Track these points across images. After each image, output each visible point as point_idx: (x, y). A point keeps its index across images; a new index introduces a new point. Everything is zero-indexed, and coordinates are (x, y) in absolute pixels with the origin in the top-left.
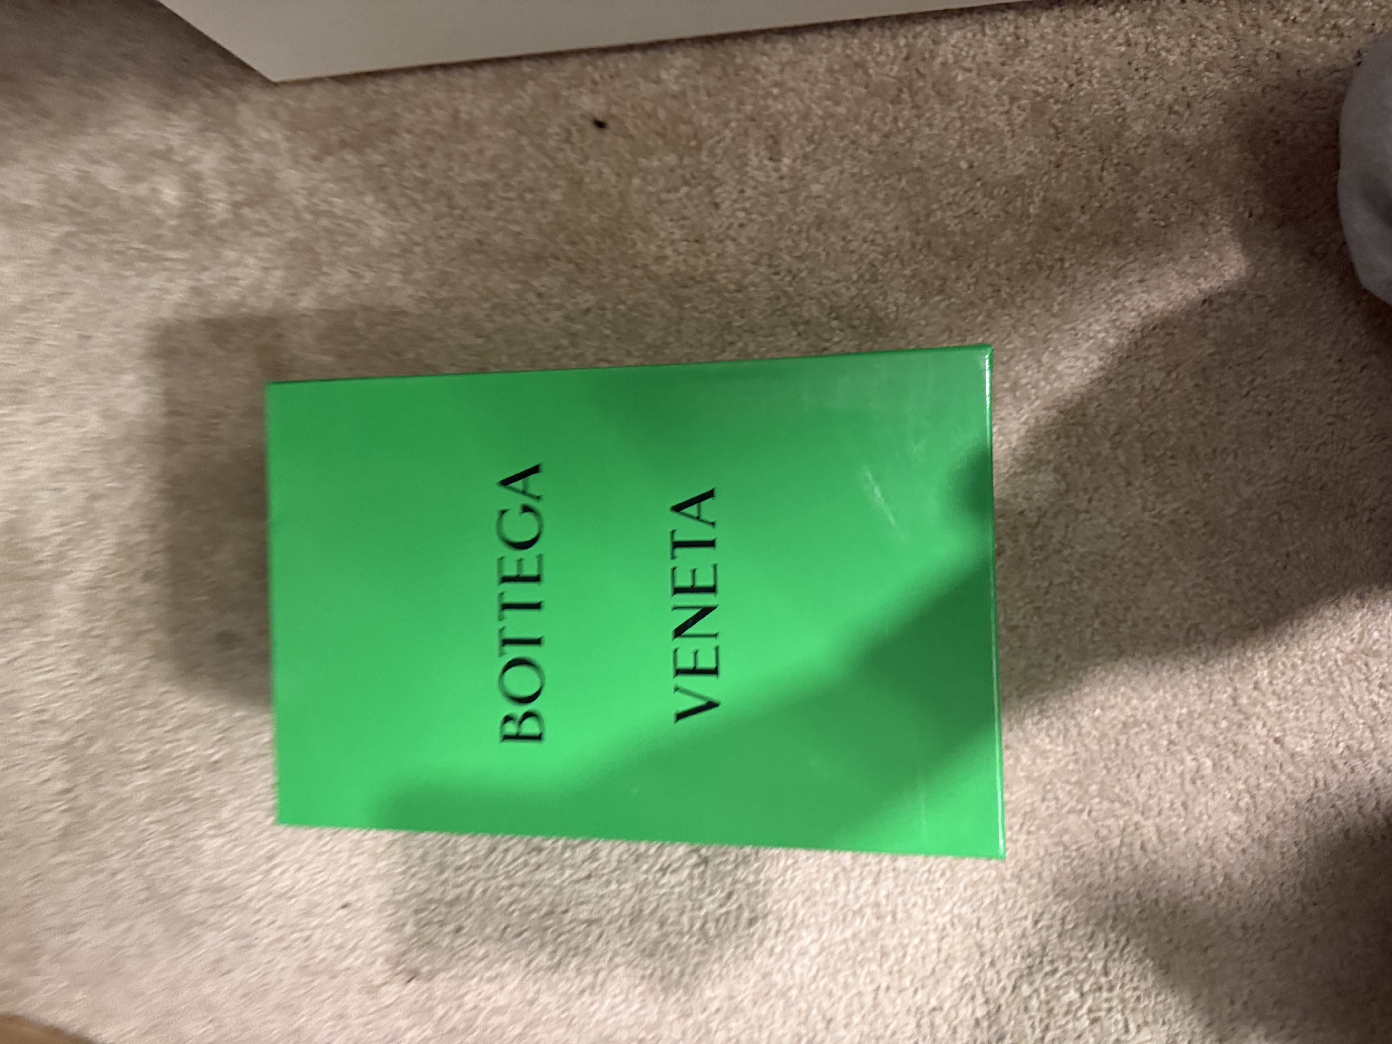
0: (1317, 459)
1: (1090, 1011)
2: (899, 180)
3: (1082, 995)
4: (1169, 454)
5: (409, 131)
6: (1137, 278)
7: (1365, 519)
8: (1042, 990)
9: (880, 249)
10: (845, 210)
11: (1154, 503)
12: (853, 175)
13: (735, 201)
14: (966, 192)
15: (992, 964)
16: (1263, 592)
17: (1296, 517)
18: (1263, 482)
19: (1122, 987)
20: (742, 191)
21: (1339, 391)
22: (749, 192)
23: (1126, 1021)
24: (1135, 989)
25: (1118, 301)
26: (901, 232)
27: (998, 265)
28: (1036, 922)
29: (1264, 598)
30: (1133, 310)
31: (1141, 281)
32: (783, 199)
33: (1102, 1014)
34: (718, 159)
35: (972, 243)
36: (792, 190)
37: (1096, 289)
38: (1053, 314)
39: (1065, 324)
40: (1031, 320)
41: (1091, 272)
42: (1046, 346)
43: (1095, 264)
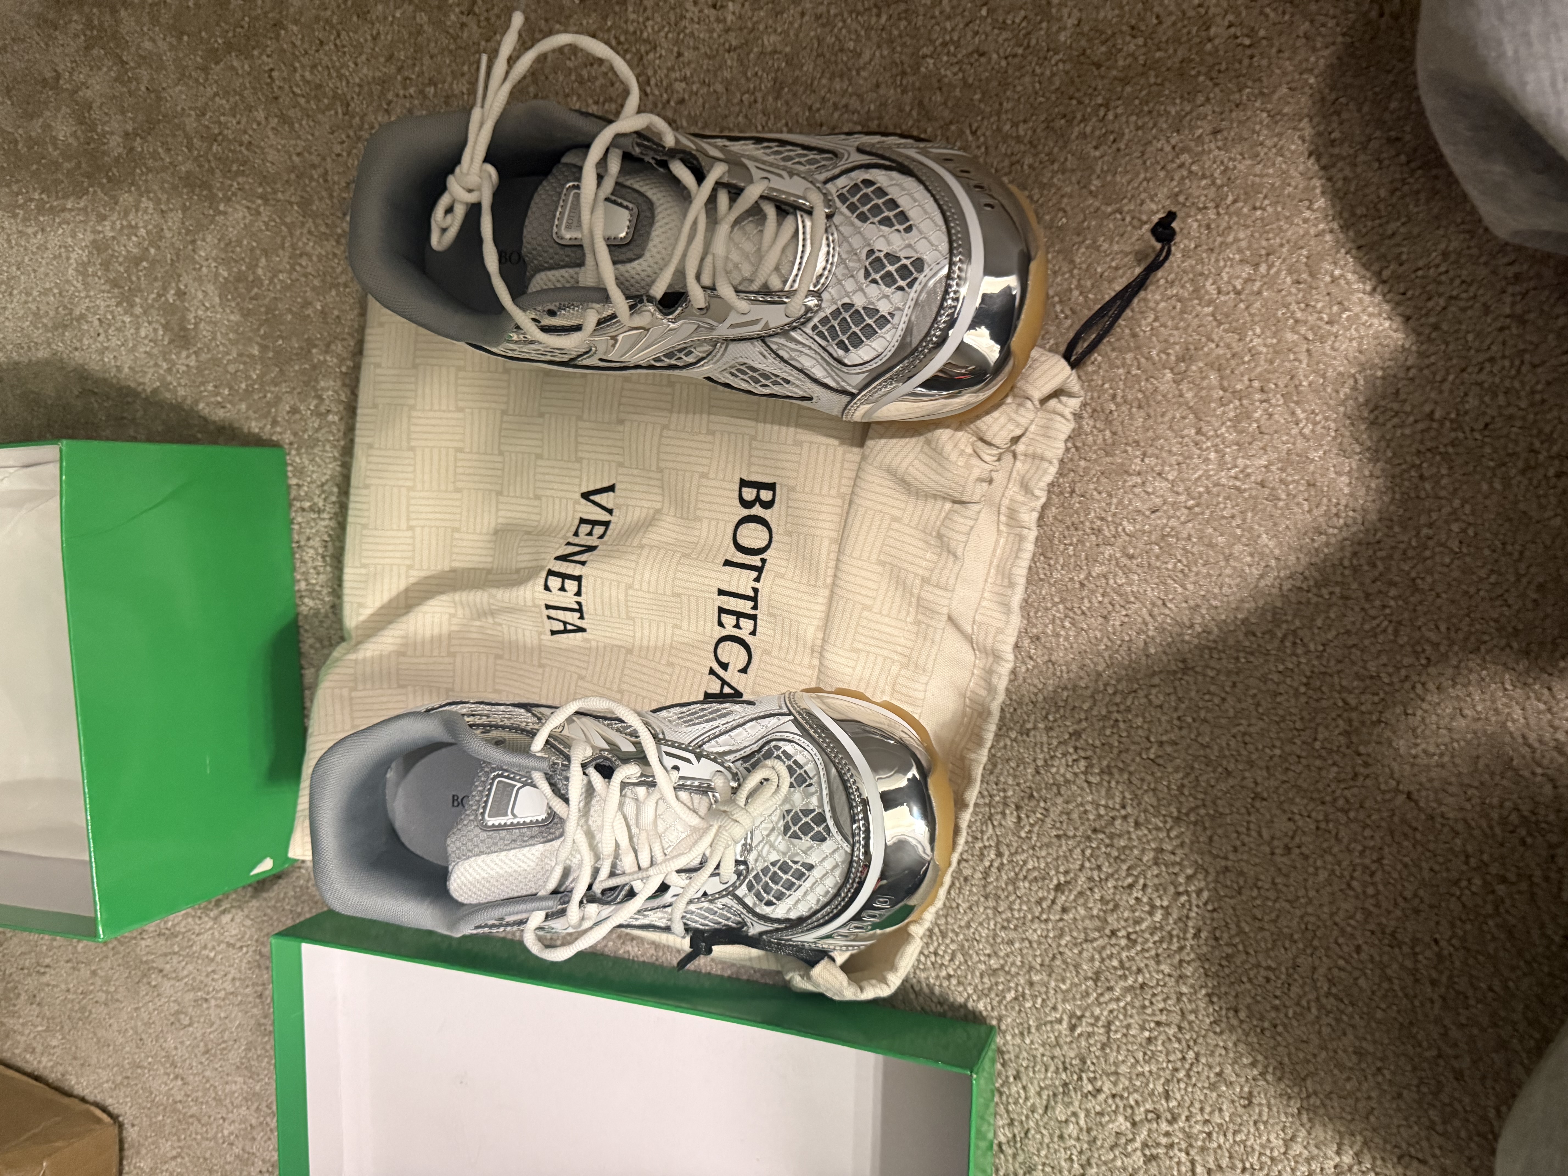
0: (1480, 384)
1: (1145, 1145)
2: (879, 16)
3: (1134, 1124)
4: (1256, 384)
5: (296, 22)
6: (1209, 129)
7: (1551, 472)
8: (1082, 1115)
9: (855, 117)
10: (808, 67)
11: (1235, 459)
12: (818, 17)
13: (672, 69)
14: (967, 25)
15: (1017, 1077)
16: (1392, 584)
17: (1444, 471)
18: (1396, 420)
19: (1188, 1119)
20: (679, 55)
21: (1517, 277)
22: (688, 55)
23: (1193, 1162)
24: (1206, 1122)
25: (1181, 166)
26: (882, 91)
27: (1015, 125)
28: (1073, 1028)
29: (1393, 592)
30: (1204, 177)
31: (1215, 132)
32: (731, 60)
33: (1161, 1151)
34: (649, 13)
35: (977, 97)
36: (741, 46)
37: (1150, 149)
38: (1091, 192)
39: (1108, 204)
40: (1059, 202)
41: (1144, 124)
42: (1080, 239)
43: (1150, 112)
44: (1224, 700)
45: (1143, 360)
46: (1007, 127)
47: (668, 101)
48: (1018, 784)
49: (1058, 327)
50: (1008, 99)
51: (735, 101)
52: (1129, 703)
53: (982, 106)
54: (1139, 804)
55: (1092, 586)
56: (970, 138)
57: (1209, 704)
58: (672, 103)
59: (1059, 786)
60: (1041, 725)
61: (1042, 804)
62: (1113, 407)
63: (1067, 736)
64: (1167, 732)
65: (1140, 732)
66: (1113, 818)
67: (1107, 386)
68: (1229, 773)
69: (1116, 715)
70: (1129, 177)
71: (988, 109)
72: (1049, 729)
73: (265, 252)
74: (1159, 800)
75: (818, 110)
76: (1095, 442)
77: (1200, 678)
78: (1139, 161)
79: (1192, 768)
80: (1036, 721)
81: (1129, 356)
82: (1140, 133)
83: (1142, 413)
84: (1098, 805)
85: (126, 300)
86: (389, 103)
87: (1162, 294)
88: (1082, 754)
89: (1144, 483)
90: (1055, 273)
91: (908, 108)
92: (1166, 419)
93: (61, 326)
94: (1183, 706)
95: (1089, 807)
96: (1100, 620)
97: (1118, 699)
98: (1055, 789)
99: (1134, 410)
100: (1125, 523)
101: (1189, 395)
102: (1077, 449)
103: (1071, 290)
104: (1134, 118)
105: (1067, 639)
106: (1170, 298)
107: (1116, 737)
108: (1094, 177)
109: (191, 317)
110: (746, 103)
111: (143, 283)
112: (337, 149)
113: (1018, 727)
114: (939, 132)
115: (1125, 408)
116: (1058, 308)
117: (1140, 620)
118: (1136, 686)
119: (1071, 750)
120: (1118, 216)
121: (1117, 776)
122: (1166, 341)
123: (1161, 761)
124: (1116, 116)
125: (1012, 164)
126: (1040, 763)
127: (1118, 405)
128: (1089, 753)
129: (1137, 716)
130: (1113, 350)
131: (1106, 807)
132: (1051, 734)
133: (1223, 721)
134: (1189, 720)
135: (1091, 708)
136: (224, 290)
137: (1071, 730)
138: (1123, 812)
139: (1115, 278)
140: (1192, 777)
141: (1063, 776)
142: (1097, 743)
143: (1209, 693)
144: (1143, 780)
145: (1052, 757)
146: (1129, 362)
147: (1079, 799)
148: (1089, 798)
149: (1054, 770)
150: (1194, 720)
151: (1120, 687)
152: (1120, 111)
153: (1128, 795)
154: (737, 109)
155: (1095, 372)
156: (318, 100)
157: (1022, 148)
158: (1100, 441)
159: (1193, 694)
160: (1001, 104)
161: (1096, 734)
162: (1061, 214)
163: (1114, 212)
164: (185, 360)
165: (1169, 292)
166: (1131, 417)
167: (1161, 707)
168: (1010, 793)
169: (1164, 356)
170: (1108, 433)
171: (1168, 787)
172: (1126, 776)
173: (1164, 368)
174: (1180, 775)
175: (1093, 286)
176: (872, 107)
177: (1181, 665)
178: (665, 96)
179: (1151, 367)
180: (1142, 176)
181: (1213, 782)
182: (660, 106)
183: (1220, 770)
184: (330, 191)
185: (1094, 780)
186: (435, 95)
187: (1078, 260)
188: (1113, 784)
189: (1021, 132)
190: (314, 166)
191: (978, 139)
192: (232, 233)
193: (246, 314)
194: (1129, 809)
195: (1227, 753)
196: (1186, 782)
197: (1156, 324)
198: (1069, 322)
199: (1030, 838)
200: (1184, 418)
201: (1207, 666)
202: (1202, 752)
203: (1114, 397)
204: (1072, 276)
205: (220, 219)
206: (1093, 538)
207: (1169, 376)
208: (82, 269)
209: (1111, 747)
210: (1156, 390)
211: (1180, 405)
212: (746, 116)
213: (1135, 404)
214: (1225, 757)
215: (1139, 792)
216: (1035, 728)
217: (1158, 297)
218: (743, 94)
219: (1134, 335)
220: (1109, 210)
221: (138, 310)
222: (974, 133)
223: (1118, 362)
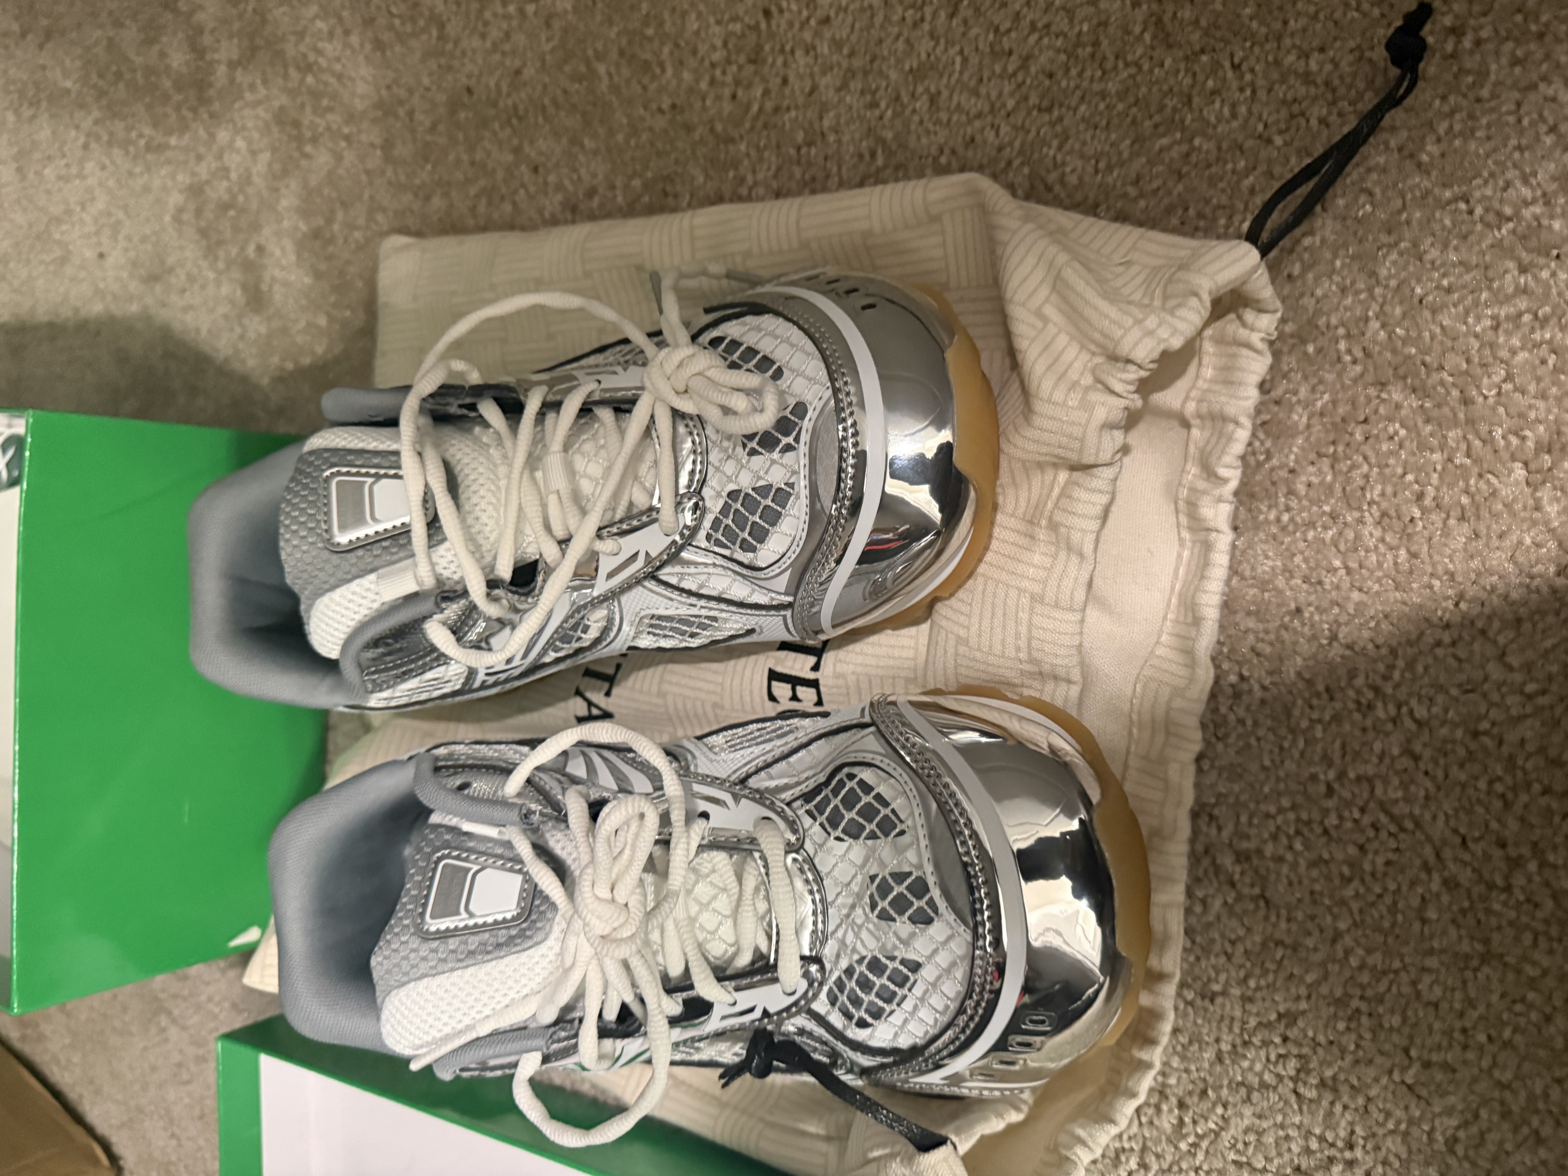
27: (1305, 55)
37: (1532, 97)
38: (1419, 165)
39: (1445, 186)
40: (1362, 179)
41: (1528, 55)
42: (1392, 239)
43: (1541, 36)
44: (1548, 1019)
45: (1477, 443)
46: (1291, 58)
47: (808, 19)
48: (1187, 1071)
49: (1340, 375)
50: (1299, 14)
51: (895, 18)
52: (1382, 987)
53: (1254, 24)
54: (1377, 1148)
55: (1346, 794)
56: (1230, 74)
57: (1522, 1021)
58: (813, 22)
59: (1250, 1090)
60: (1236, 991)
61: (1220, 1110)
62: (1417, 513)
63: (1273, 1017)
64: (1439, 1047)
65: (1395, 1038)
66: (1331, 1160)
67: (1410, 477)
68: (1540, 1140)
69: (1355, 1003)
70: (1489, 146)
71: (1264, 30)
72: (1246, 999)
73: (343, 204)
74: (1410, 1152)
75: (1009, 31)
76: (1380, 565)
77: (1511, 976)
78: (1511, 119)
79: (1476, 1116)
80: (1227, 983)
81: (1453, 435)
82: (1518, 70)
83: (1465, 528)
84: (1309, 1133)
85: (210, 252)
86: (486, 24)
87: (1524, 339)
88: (1295, 1051)
89: (1454, 644)
90: (1343, 290)
91: (1137, 29)
92: (1508, 543)
93: (152, 279)
94: (1475, 1014)
95: (1293, 1133)
96: (1352, 850)
97: (1365, 978)
98: (1243, 1091)
99: (1452, 522)
100: (1414, 703)
101: (1552, 510)
102: (1349, 571)
103: (1367, 319)
104: (1510, 45)
105: (1294, 866)
106: (1537, 345)
107: (1353, 1037)
108: (1430, 138)
109: (267, 277)
110: (909, 21)
111: (228, 234)
112: (426, 81)
113: (1198, 985)
114: (1182, 66)
115: (1436, 518)
116: (1342, 346)
117: (1418, 862)
118: (1397, 964)
119: (1277, 1040)
120: (1463, 206)
121: (1345, 1099)
122: (1522, 416)
123: (1424, 1093)
124: (1478, 43)
125: (1292, 116)
126: (1225, 1047)
127: (1424, 511)
128: (1305, 1050)
129: (1392, 1011)
130: (1428, 421)
131: (1322, 1139)
132: (1248, 1007)
133: (1542, 1053)
134: (1482, 1038)
135: (1318, 983)
136: (300, 246)
137: (1282, 1009)
138: (1348, 1155)
139: (1444, 305)
140: (1474, 1130)
141: (1260, 1075)
142: (1321, 1039)
143: (1523, 1000)
144: (1388, 1115)
145: (1245, 1044)
146: (1451, 443)
147: (1279, 1118)
148: (1297, 1120)
149: (1246, 1064)
150: (1490, 1038)
151: (1370, 961)
152: (1484, 34)
153: (1359, 1131)
154: (895, 30)
155: (1391, 453)
156: (413, 20)
157: (1313, 91)
158: (1388, 564)
159: (1495, 998)
160: (1285, 23)
161: (1321, 1024)
162: (1362, 199)
163: (1456, 199)
164: (256, 326)
165: (1537, 336)
166: (1446, 532)
167: (1436, 1006)
168: (1172, 1081)
169: (1514, 441)
170: (1403, 552)
171: (1430, 1134)
172: (1361, 1101)
173: (1513, 459)
174: (1454, 1122)
175: (1404, 315)
176: (1085, 28)
177: (1479, 947)
178: (805, 13)
179: (1490, 456)
180: (1513, 142)
181: (1509, 1146)
182: (797, 26)
183: (1525, 1131)
184: (413, 131)
185: (1310, 1093)
186: (536, 13)
187: (1383, 272)
188: (1338, 1108)
189: (1313, 66)
190: (401, 103)
191: (1242, 77)
192: (314, 180)
193: (318, 275)
194: (1359, 1153)
195: (1541, 1105)
196: (1461, 1134)
197: (1508, 387)
198: (1358, 368)
199: (1194, 1155)
200: (1538, 545)
201: (1524, 958)
202: (1496, 1094)
203: (1420, 496)
204: (1372, 297)
205: (304, 163)
206: (1357, 716)
207: (1520, 472)
208: (177, 219)
209: (1343, 1051)
210: (1494, 493)
211: (1534, 523)
212: (908, 41)
213: (1455, 513)
214: (1537, 1111)
215: (1381, 1132)
216: (1224, 993)
217: (1516, 342)
218: (905, 10)
219: (1466, 401)
220: (1448, 194)
221: (221, 265)
222: (1236, 67)
223: (1434, 442)
